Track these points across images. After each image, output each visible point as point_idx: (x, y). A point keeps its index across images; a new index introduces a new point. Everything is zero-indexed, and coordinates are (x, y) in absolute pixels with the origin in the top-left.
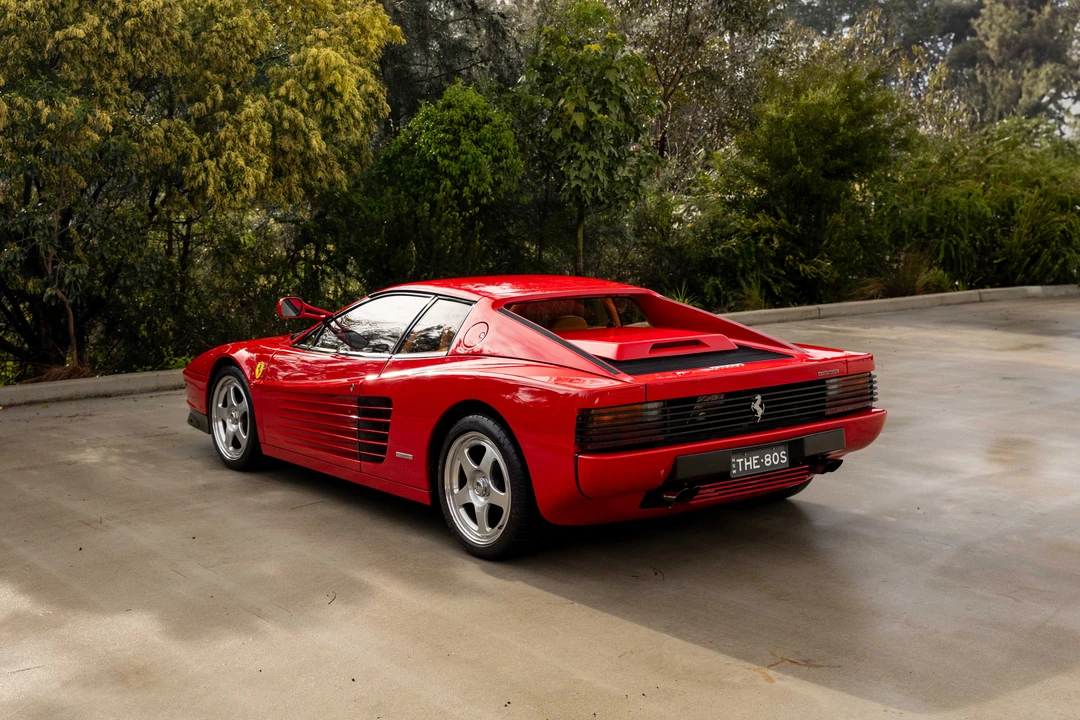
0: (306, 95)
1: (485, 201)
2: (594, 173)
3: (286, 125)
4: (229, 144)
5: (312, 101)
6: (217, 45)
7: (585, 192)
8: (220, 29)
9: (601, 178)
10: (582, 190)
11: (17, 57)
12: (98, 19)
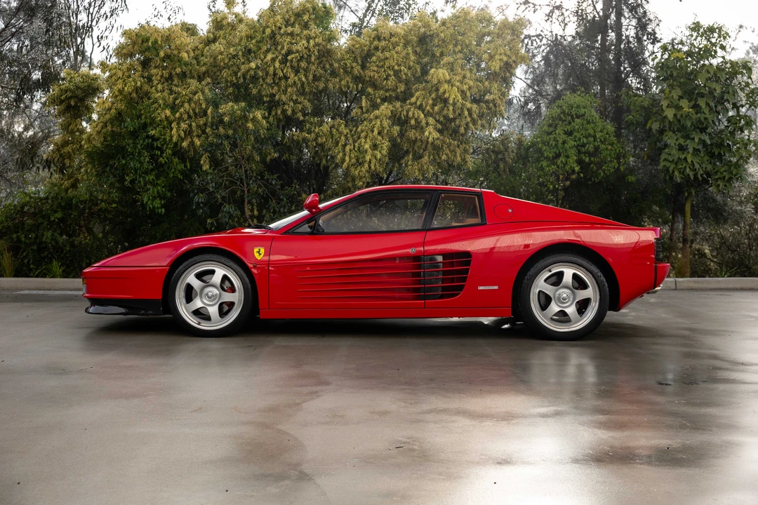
0: (431, 102)
1: (574, 177)
2: (683, 157)
3: (413, 122)
4: (363, 134)
5: (434, 105)
6: (374, 71)
7: (673, 172)
8: (375, 60)
9: (689, 161)
10: (671, 169)
11: (227, 81)
12: (274, 56)
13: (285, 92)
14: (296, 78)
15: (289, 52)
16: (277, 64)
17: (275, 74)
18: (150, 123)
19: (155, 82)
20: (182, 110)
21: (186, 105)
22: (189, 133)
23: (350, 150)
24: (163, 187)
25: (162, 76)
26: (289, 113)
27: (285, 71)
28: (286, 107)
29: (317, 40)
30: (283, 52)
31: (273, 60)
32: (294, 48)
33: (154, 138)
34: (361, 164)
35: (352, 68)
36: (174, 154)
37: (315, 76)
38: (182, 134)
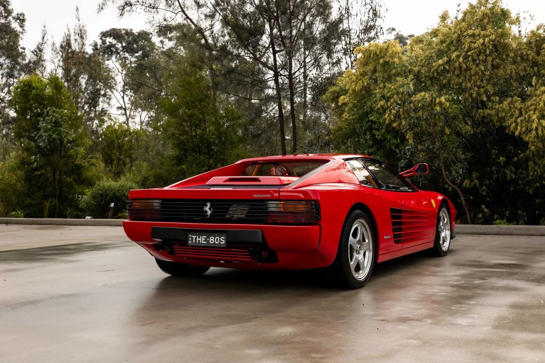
11: (426, 76)
12: (459, 54)
13: (470, 80)
14: (477, 69)
15: (469, 49)
16: (461, 60)
17: (461, 67)
18: (370, 111)
19: (379, 82)
20: (392, 100)
21: (395, 96)
22: (398, 116)
23: (522, 121)
24: (381, 156)
25: (383, 77)
26: (474, 95)
27: (468, 64)
28: (472, 91)
29: (491, 37)
30: (465, 50)
31: (458, 57)
32: (473, 45)
33: (373, 122)
34: (530, 131)
35: (528, 55)
36: (388, 132)
37: (493, 65)
38: (392, 117)
